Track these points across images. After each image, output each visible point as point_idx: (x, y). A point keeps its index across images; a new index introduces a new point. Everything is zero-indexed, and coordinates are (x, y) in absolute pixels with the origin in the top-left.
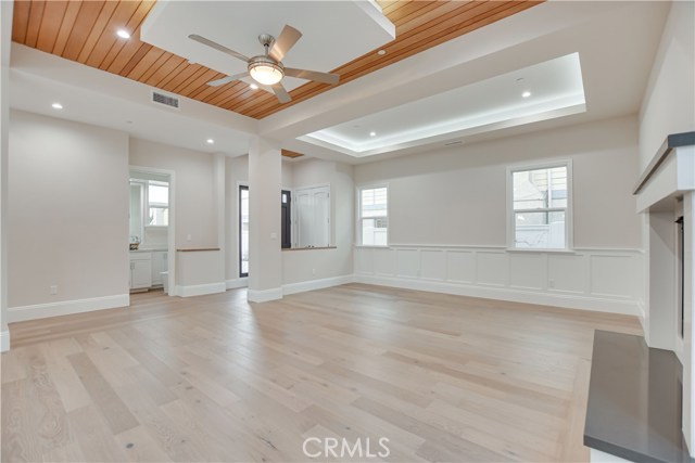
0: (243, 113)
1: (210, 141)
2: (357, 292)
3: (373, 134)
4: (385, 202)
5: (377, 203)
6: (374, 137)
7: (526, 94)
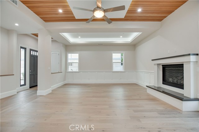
0: (41, 18)
1: (17, 25)
2: (69, 86)
3: (80, 37)
4: (78, 58)
5: (72, 58)
6: (80, 38)
7: (121, 37)
